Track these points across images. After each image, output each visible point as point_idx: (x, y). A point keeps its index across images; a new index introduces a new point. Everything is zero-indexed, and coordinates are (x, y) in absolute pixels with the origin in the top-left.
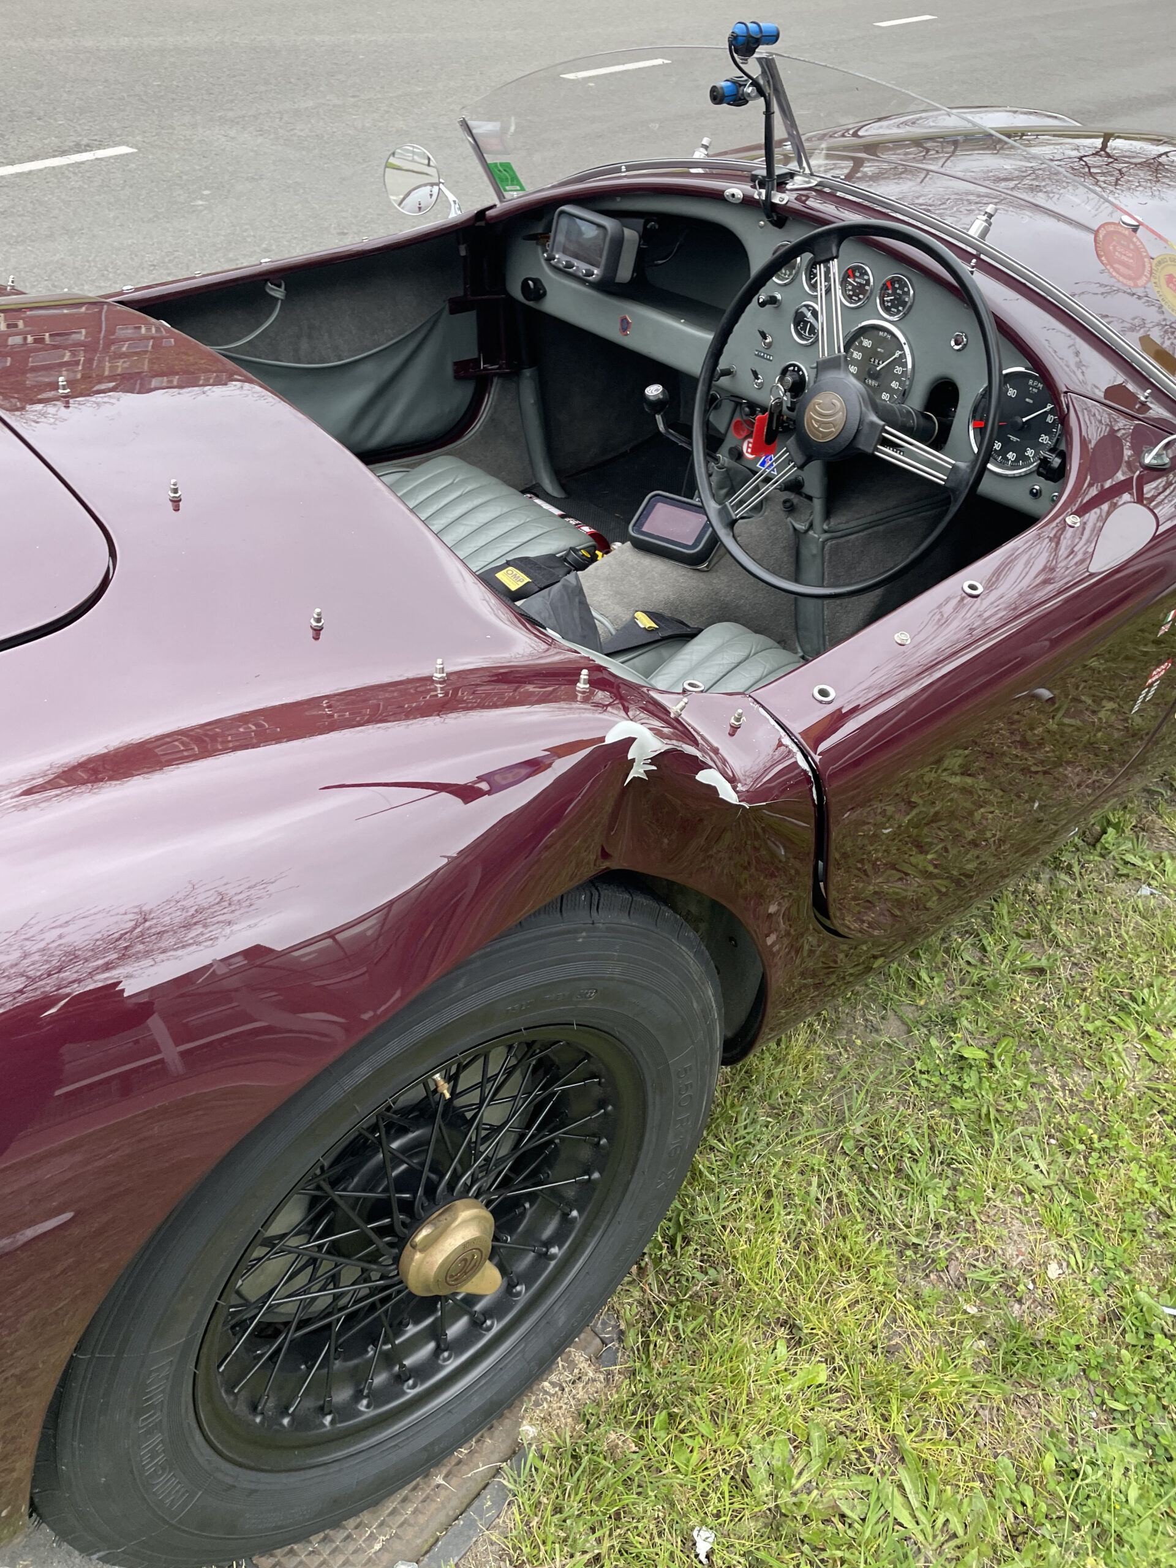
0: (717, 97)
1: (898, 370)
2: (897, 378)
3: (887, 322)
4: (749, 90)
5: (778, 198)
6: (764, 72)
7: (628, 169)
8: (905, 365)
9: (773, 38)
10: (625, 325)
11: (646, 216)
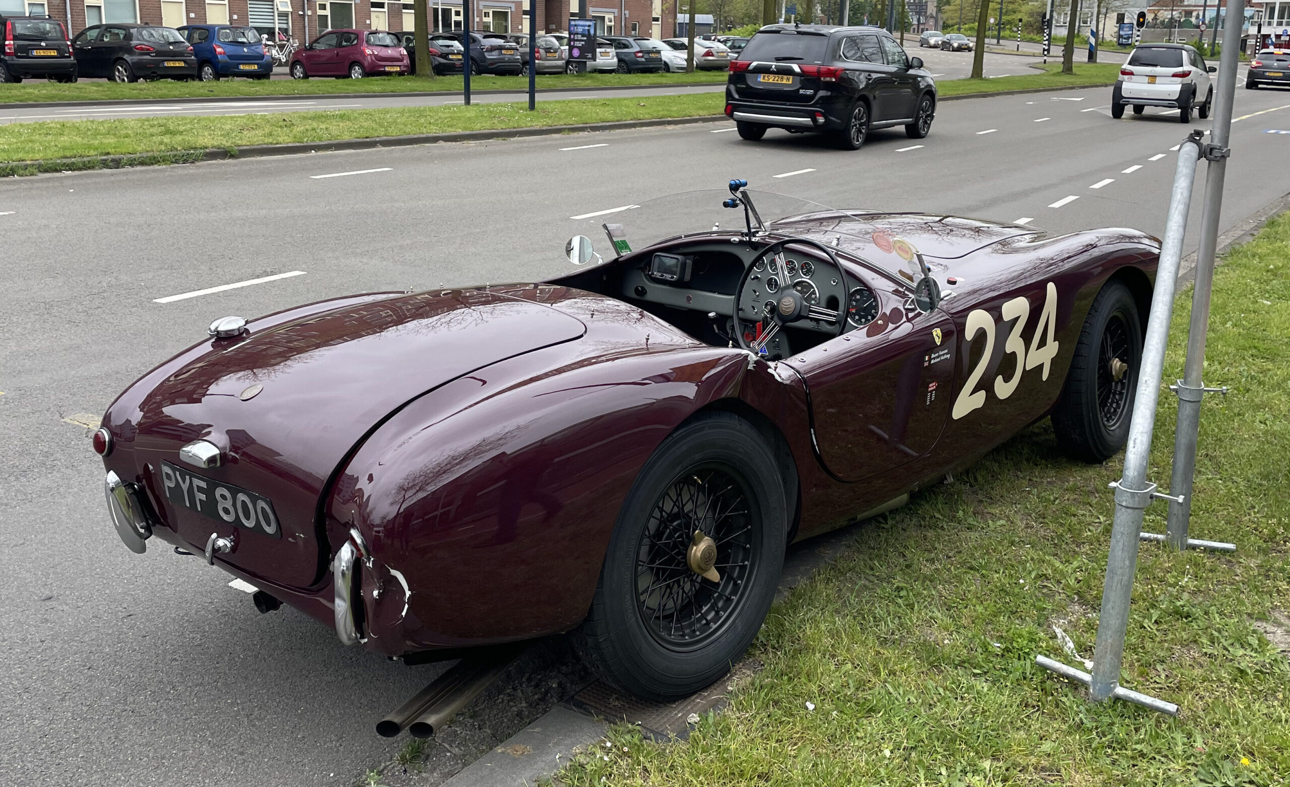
0: (726, 205)
1: (813, 296)
2: (814, 299)
3: (806, 279)
4: (738, 202)
5: (753, 239)
6: (743, 196)
7: (685, 236)
8: (815, 294)
9: (745, 184)
10: (689, 299)
11: (694, 254)
